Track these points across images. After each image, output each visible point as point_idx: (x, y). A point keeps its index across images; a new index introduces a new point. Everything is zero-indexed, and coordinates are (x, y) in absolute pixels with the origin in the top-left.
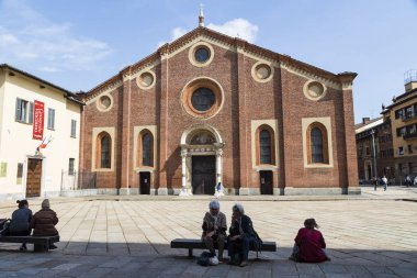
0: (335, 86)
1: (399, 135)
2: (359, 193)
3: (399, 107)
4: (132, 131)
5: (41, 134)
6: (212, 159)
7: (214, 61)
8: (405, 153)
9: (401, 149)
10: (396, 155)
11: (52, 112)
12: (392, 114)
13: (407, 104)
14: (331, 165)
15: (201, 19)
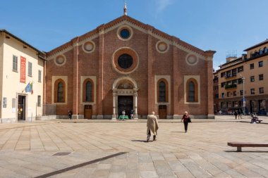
0: (203, 58)
1: (222, 86)
2: (214, 118)
3: (223, 71)
4: (79, 79)
5: (25, 79)
6: (131, 98)
7: (133, 38)
8: (225, 97)
9: (223, 94)
10: (220, 97)
11: (30, 65)
12: (219, 75)
13: (228, 69)
14: (199, 103)
15: (125, 10)
